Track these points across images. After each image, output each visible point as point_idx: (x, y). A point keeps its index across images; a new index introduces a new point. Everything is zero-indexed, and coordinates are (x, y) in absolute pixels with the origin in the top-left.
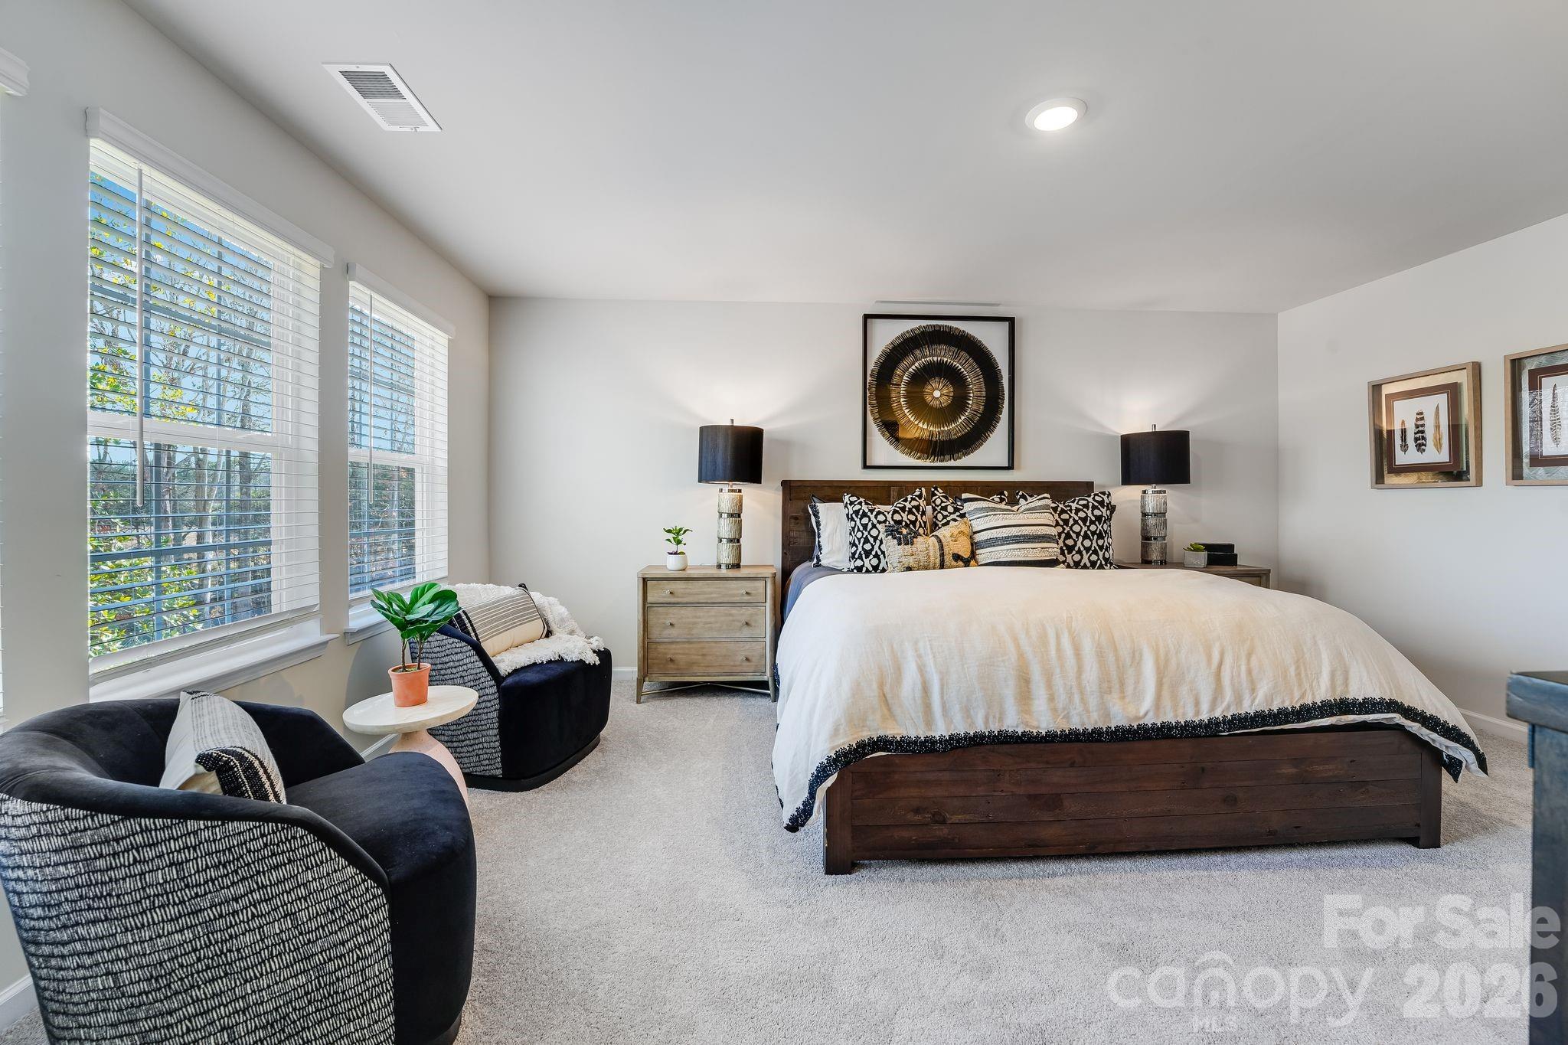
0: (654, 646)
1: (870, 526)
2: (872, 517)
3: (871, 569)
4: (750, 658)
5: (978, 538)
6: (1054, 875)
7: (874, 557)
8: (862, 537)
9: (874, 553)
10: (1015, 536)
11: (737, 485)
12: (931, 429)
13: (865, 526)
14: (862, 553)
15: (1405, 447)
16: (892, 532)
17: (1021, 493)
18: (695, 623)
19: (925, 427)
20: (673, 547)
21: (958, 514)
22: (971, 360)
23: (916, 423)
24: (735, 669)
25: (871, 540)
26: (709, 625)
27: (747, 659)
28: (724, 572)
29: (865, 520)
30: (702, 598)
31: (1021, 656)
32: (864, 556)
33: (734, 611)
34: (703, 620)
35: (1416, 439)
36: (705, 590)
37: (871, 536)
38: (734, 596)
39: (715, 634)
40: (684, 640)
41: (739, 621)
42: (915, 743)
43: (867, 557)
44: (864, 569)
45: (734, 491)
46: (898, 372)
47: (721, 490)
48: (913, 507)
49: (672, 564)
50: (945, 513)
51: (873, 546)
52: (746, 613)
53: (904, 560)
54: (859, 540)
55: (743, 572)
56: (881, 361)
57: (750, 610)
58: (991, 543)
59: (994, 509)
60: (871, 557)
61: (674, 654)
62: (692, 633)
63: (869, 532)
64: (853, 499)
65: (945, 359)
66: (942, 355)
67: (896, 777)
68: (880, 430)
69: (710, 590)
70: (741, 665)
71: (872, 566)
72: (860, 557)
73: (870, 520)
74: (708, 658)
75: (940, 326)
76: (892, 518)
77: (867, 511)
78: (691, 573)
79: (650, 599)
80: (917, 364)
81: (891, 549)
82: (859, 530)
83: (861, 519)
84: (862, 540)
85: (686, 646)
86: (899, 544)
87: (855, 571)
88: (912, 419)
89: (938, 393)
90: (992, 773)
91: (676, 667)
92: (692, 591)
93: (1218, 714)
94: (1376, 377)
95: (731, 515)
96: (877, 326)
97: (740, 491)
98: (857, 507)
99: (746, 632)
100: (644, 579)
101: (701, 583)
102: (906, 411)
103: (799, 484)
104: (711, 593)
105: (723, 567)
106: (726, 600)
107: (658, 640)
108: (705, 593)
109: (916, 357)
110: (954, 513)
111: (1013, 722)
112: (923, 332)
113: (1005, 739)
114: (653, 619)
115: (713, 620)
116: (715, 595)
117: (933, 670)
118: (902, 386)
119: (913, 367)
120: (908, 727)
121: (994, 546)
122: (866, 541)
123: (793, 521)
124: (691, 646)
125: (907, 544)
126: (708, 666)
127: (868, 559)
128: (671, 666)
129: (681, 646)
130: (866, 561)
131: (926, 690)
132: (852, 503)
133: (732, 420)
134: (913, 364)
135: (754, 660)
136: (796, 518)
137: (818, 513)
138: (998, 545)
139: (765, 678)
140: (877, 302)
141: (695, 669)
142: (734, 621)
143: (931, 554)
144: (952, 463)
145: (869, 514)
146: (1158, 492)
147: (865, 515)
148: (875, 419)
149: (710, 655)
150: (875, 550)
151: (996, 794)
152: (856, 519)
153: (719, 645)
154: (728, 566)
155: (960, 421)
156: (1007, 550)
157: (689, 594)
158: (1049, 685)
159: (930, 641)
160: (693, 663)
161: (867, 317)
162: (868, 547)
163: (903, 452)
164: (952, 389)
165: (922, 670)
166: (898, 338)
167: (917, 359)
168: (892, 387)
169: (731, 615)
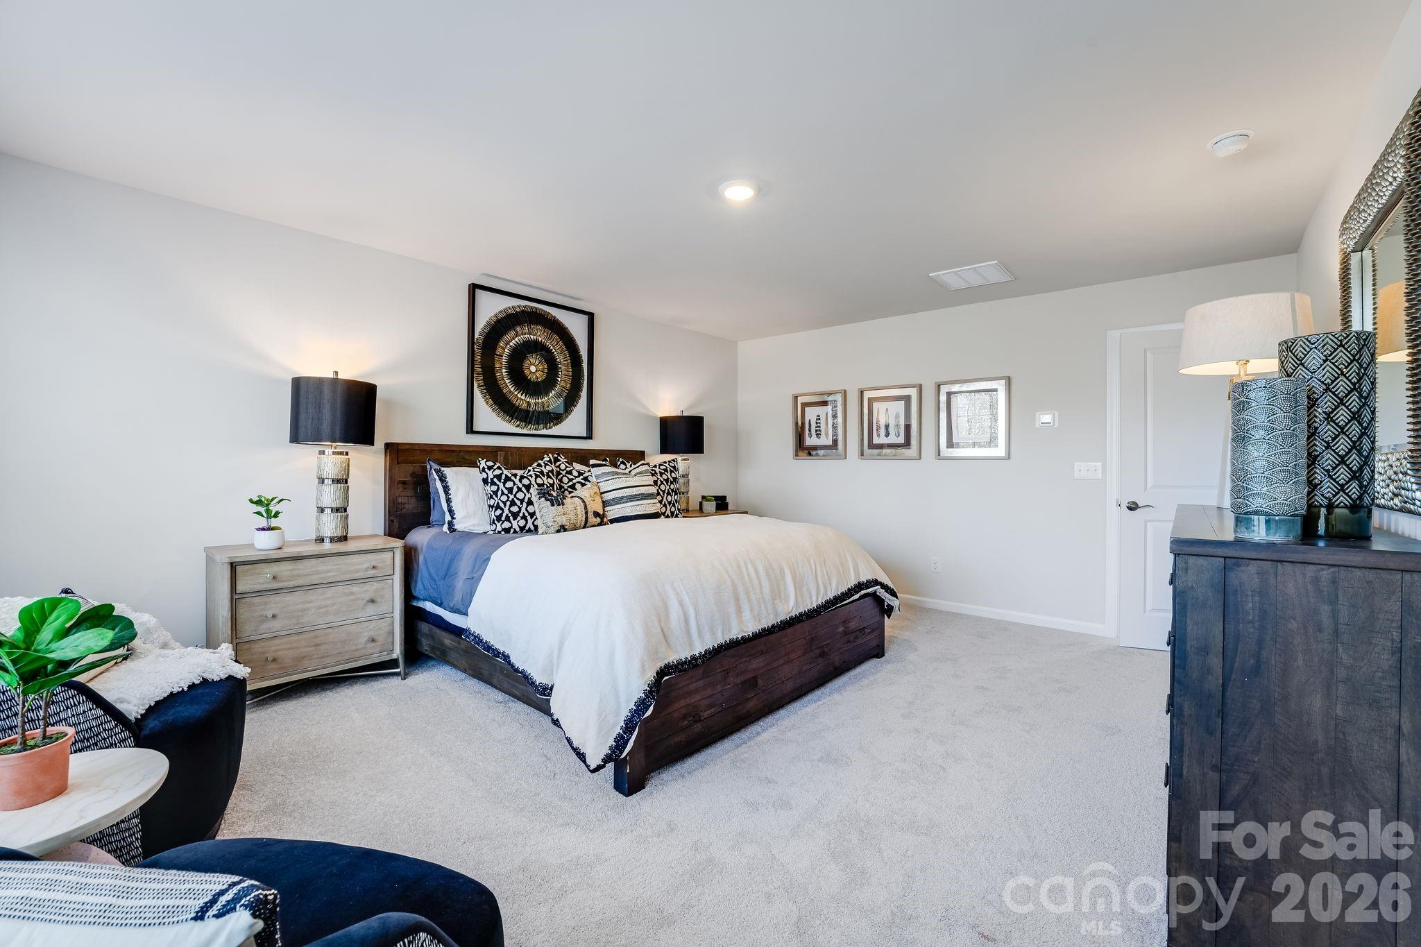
0: (246, 646)
1: (515, 490)
2: (517, 481)
3: (518, 529)
4: (375, 638)
5: (607, 497)
6: (758, 734)
7: (522, 518)
8: (508, 500)
9: (521, 515)
10: (636, 495)
11: (341, 446)
12: (528, 400)
13: (510, 490)
14: (510, 515)
15: (810, 435)
16: (544, 494)
17: (621, 460)
18: (304, 610)
19: (523, 397)
20: (263, 522)
21: (582, 477)
22: (561, 343)
23: (516, 393)
24: (357, 654)
25: (518, 503)
26: (324, 609)
27: (373, 640)
28: (327, 546)
29: (509, 484)
30: (315, 579)
31: (732, 581)
32: (511, 518)
33: (355, 589)
34: (317, 604)
35: (816, 431)
36: (319, 569)
37: (518, 499)
38: (357, 571)
39: (332, 618)
40: (289, 632)
41: (363, 599)
42: (685, 662)
43: (514, 519)
44: (512, 530)
45: (341, 453)
46: (502, 344)
47: (323, 453)
48: (549, 471)
49: (265, 542)
50: (571, 477)
51: (520, 509)
52: (369, 589)
53: (557, 519)
54: (505, 503)
55: (350, 546)
56: (485, 331)
57: (376, 585)
58: (617, 501)
59: (618, 473)
60: (519, 518)
61: (276, 651)
62: (303, 621)
63: (515, 496)
64: (490, 464)
65: (540, 339)
66: (538, 334)
67: (673, 694)
68: (484, 397)
69: (325, 568)
70: (364, 648)
71: (519, 526)
72: (507, 519)
73: (514, 484)
74: (323, 647)
75: (536, 308)
76: (536, 481)
77: (510, 475)
78: (289, 551)
79: (241, 587)
80: (516, 339)
81: (545, 510)
82: (503, 494)
83: (504, 484)
84: (508, 503)
85: (294, 638)
86: (553, 505)
87: (503, 533)
88: (512, 390)
89: (534, 368)
90: (723, 673)
91: (278, 666)
92: (300, 572)
93: (820, 603)
94: (796, 392)
95: (337, 481)
96: (481, 296)
97: (347, 454)
98: (498, 472)
99: (371, 610)
100: (232, 564)
101: (313, 561)
102: (507, 381)
103: (407, 447)
104: (329, 571)
105: (327, 540)
106: (347, 577)
107: (252, 638)
108: (318, 573)
109: (517, 332)
110: (579, 476)
111: (736, 633)
112: (522, 311)
113: (733, 645)
114: (243, 614)
115: (329, 602)
116: (331, 574)
117: (689, 603)
118: (504, 358)
119: (514, 341)
120: (681, 653)
121: (620, 503)
122: (513, 503)
123: (400, 485)
124: (301, 637)
125: (559, 505)
126: (323, 657)
127: (516, 521)
128: (273, 666)
129: (286, 640)
130: (514, 523)
131: (686, 621)
132: (490, 468)
133: (337, 373)
134: (514, 339)
135: (381, 639)
136: (404, 483)
137: (446, 478)
138: (624, 503)
139: (394, 656)
140: (483, 274)
141: (306, 663)
142: (356, 600)
143: (579, 513)
144: (544, 432)
145: (513, 478)
146: (684, 460)
147: (508, 479)
148: (479, 386)
149: (325, 644)
150: (522, 512)
151: (726, 688)
152: (498, 483)
153: (336, 630)
154: (332, 540)
155: (551, 395)
156: (632, 506)
157: (299, 576)
158: (749, 600)
159: (681, 581)
160: (304, 657)
161: (474, 288)
162: (515, 509)
163: (504, 419)
164: (546, 366)
165: (681, 603)
166: (501, 312)
167: (517, 335)
168: (497, 358)
169: (352, 593)
